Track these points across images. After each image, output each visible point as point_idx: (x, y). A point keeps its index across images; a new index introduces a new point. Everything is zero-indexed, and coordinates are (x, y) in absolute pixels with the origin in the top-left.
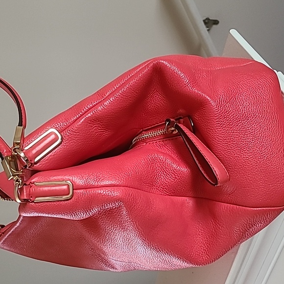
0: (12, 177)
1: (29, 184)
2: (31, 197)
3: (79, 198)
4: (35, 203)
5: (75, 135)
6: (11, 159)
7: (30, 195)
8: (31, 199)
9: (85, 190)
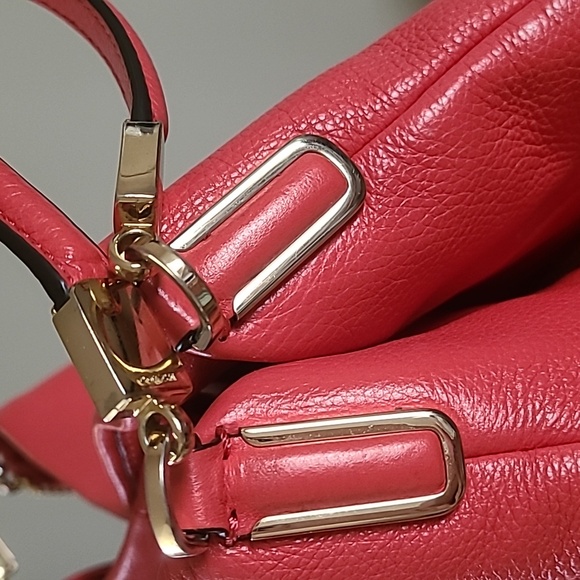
0: (123, 405)
1: (218, 440)
2: (234, 515)
3: (497, 501)
4: (254, 545)
5: (428, 166)
6: (105, 300)
7: (224, 502)
8: (233, 522)
9: (525, 455)
